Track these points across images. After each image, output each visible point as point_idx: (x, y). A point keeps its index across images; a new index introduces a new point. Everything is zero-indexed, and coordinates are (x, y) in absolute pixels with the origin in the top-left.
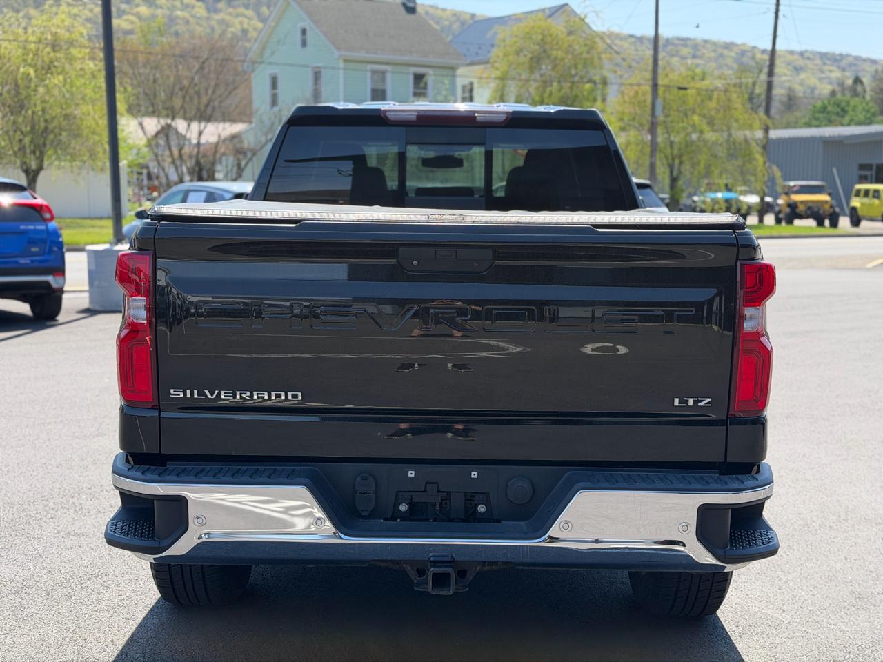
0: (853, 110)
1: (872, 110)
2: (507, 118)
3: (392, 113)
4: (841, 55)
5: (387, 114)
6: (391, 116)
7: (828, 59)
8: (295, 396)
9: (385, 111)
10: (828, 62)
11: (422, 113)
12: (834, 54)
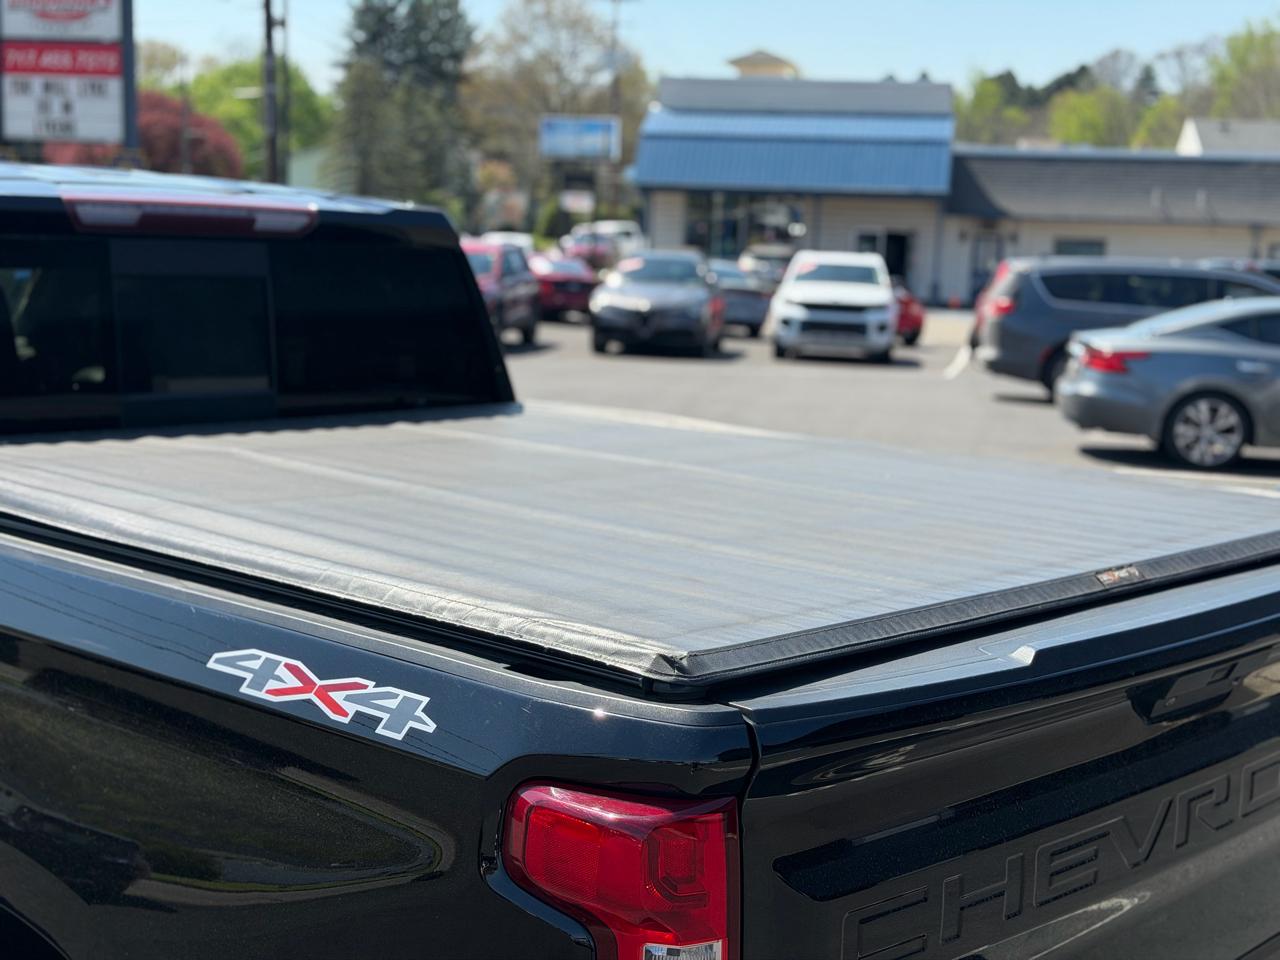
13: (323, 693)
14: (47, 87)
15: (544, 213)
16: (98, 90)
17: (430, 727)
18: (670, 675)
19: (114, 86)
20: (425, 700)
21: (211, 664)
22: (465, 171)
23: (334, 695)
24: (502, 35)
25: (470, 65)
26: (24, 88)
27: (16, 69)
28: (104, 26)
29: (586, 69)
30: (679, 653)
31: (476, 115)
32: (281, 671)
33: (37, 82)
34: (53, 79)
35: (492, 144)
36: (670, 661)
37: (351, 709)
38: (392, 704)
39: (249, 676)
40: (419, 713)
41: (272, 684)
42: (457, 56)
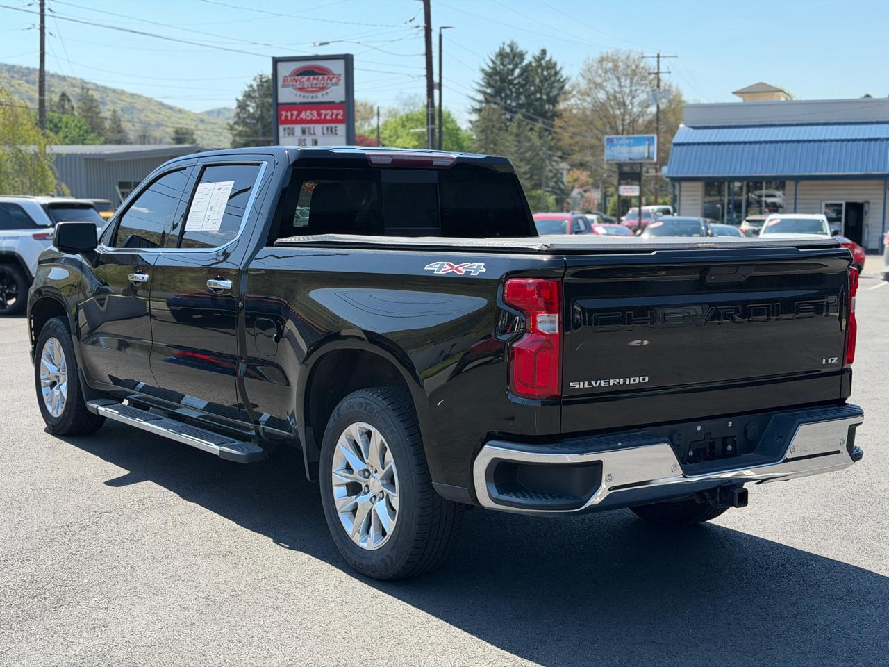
0: (66, 127)
1: (85, 127)
2: (454, 163)
3: (375, 157)
4: (28, 68)
5: (371, 158)
6: (374, 160)
7: (17, 72)
8: (644, 379)
9: (369, 155)
10: (16, 76)
11: (395, 158)
12: (21, 67)
13: (457, 269)
14: (304, 132)
15: (612, 201)
16: (332, 132)
17: (485, 270)
18: (545, 249)
19: (341, 129)
20: (483, 264)
21: (426, 268)
22: (557, 175)
23: (459, 268)
24: (583, 85)
25: (561, 106)
26: (292, 133)
27: (286, 122)
28: (336, 94)
29: (641, 104)
30: (548, 244)
31: (566, 140)
32: (445, 266)
33: (298, 128)
34: (306, 126)
35: (577, 158)
36: (545, 246)
37: (464, 271)
38: (475, 267)
39: (436, 269)
40: (482, 268)
41: (443, 269)
42: (553, 101)
